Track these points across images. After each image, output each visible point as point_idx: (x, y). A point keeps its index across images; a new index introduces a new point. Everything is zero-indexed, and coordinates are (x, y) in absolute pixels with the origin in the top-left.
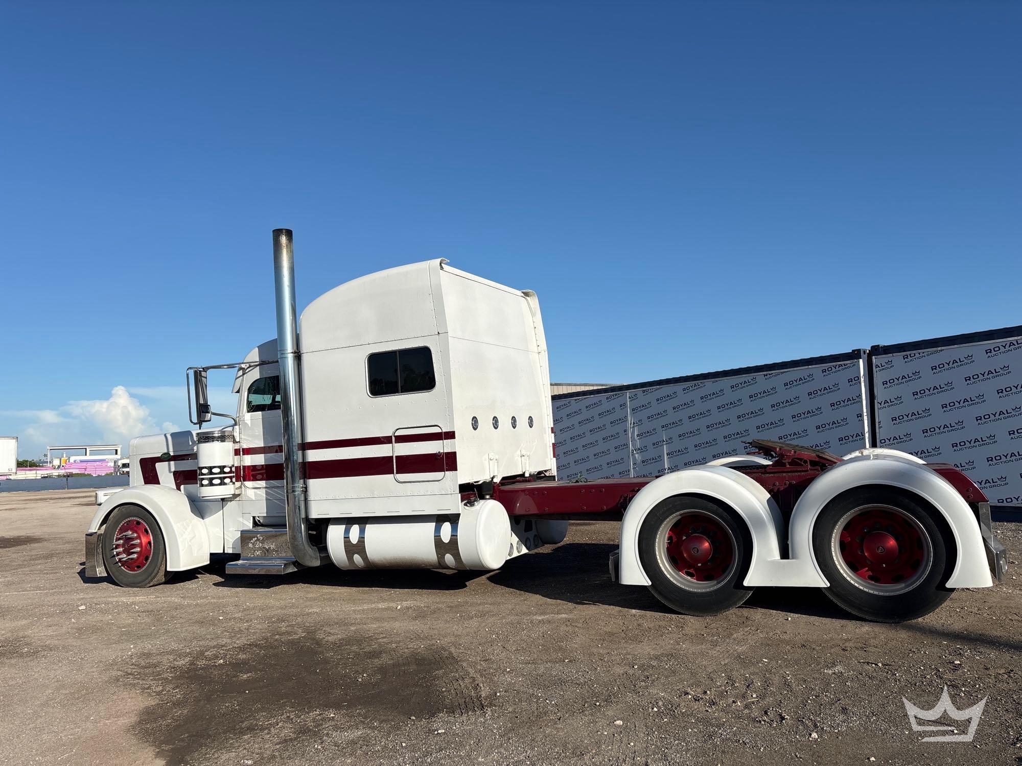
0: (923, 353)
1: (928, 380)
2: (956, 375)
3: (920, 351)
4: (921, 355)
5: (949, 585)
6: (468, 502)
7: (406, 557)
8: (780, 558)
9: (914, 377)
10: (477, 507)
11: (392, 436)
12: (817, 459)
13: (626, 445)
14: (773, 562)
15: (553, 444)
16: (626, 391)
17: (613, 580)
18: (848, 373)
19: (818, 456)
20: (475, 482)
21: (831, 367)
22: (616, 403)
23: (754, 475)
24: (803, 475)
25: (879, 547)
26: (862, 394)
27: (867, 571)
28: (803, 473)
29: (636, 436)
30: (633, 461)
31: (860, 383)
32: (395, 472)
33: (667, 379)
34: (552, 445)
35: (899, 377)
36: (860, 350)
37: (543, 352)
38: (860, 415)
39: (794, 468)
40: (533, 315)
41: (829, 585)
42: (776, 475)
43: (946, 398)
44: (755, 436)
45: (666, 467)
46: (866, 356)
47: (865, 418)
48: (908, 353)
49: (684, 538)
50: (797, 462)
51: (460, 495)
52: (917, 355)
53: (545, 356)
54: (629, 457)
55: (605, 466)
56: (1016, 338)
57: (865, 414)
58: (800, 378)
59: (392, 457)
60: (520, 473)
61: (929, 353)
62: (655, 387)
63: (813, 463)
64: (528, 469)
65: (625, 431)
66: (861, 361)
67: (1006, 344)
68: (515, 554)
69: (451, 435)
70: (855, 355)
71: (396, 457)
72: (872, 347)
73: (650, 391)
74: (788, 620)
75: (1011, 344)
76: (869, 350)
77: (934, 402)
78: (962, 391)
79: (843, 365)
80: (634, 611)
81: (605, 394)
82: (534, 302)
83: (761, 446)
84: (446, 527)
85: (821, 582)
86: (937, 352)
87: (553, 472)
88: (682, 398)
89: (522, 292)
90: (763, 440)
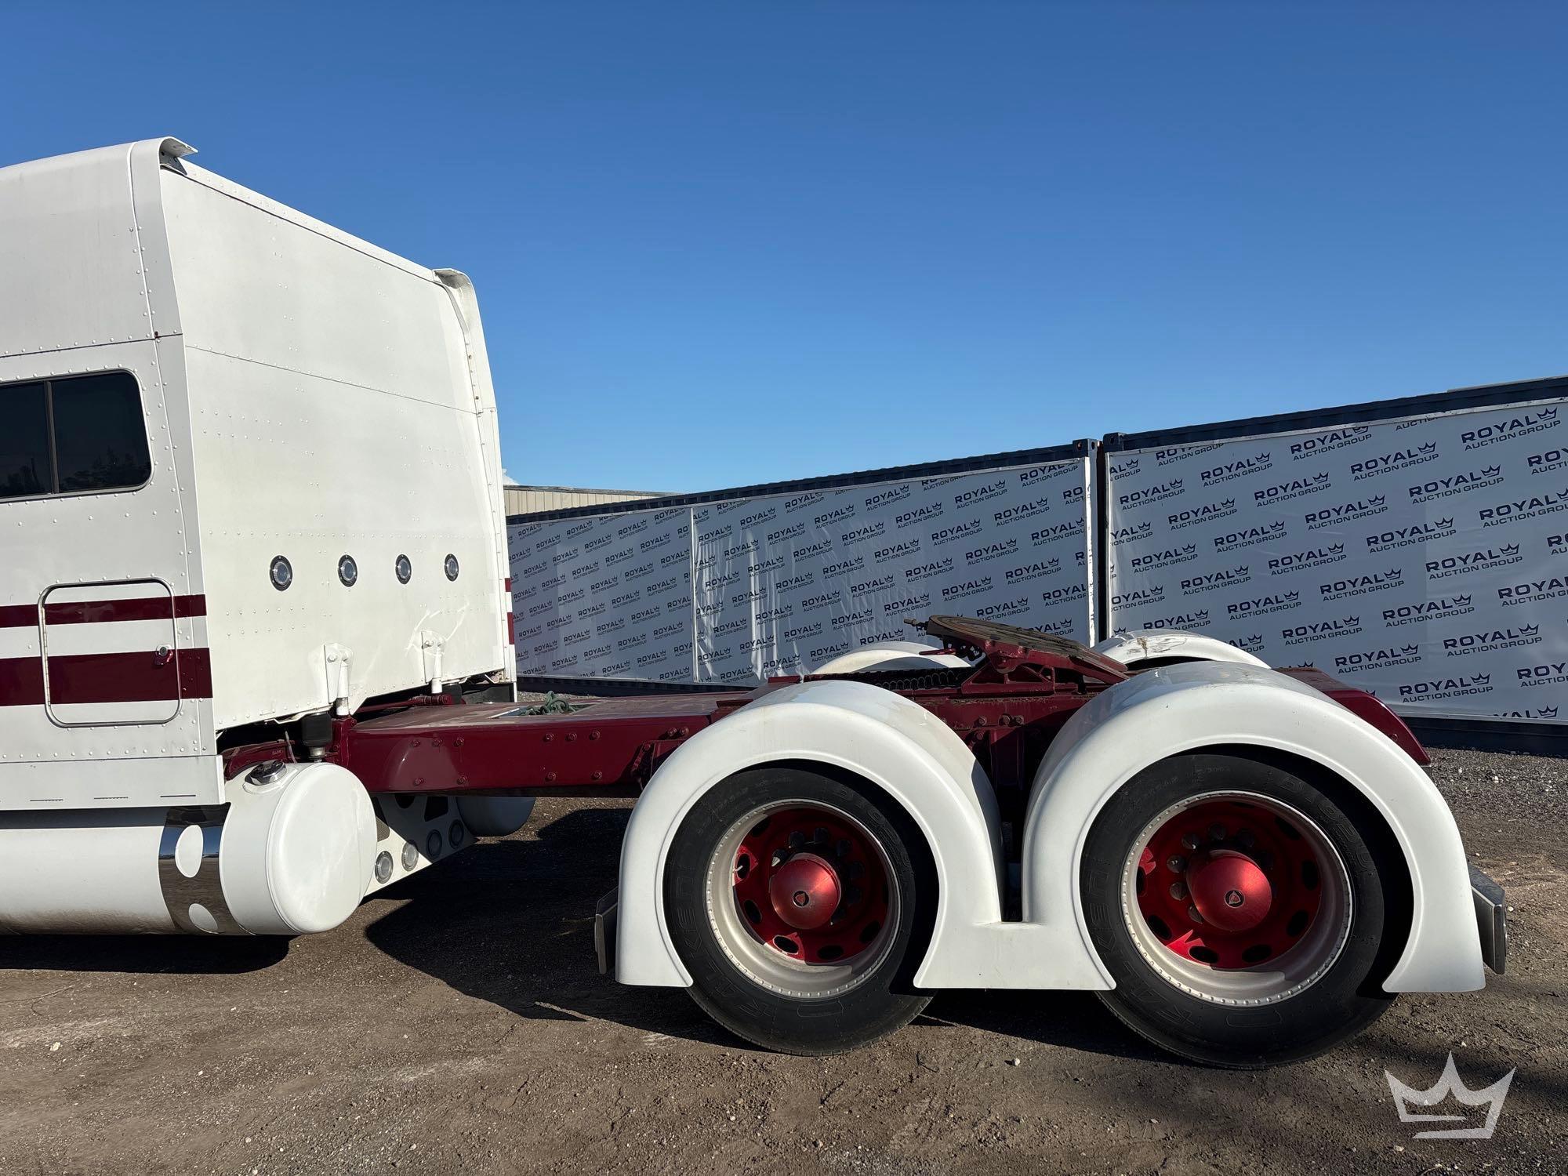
0: (1190, 448)
1: (1196, 495)
2: (1241, 488)
3: (1185, 445)
4: (1186, 452)
5: (1389, 985)
6: (253, 774)
7: (91, 911)
8: (1000, 920)
9: (1172, 490)
10: (279, 783)
11: (37, 606)
12: (1072, 666)
13: (687, 601)
14: (985, 930)
15: (509, 614)
16: (689, 506)
17: (603, 969)
18: (1066, 482)
19: (1074, 659)
20: (279, 719)
21: (1036, 471)
22: (672, 525)
23: (933, 700)
24: (1042, 703)
25: (1231, 892)
26: (1086, 518)
27: (1191, 939)
28: (1041, 698)
29: (704, 585)
30: (699, 628)
31: (1084, 498)
32: (47, 698)
33: (759, 486)
34: (505, 617)
35: (1148, 490)
36: (1086, 440)
37: (487, 412)
38: (1082, 555)
39: (1022, 686)
40: (465, 328)
41: (1114, 985)
42: (983, 701)
43: (1223, 526)
44: (941, 608)
45: (754, 639)
46: (1095, 451)
47: (1090, 560)
48: (1165, 448)
49: (776, 861)
50: (1030, 671)
51: (220, 758)
52: (1180, 453)
53: (492, 419)
54: (692, 620)
55: (650, 636)
56: (1342, 426)
57: (1090, 553)
58: (984, 488)
59: (40, 658)
60: (420, 683)
61: (1200, 449)
62: (738, 499)
63: (1064, 675)
64: (438, 674)
65: (687, 575)
66: (1087, 459)
67: (1326, 437)
68: (398, 873)
69: (193, 606)
70: (1078, 449)
71: (50, 659)
72: (1106, 437)
73: (729, 506)
74: (1012, 1063)
75: (1334, 436)
76: (1101, 442)
77: (1202, 534)
78: (1250, 516)
79: (1057, 467)
80: (652, 1038)
81: (653, 510)
82: (466, 299)
83: (951, 634)
84: (192, 839)
85: (1094, 977)
86: (1212, 447)
87: (508, 675)
88: (785, 519)
89: (437, 274)
90: (950, 618)
